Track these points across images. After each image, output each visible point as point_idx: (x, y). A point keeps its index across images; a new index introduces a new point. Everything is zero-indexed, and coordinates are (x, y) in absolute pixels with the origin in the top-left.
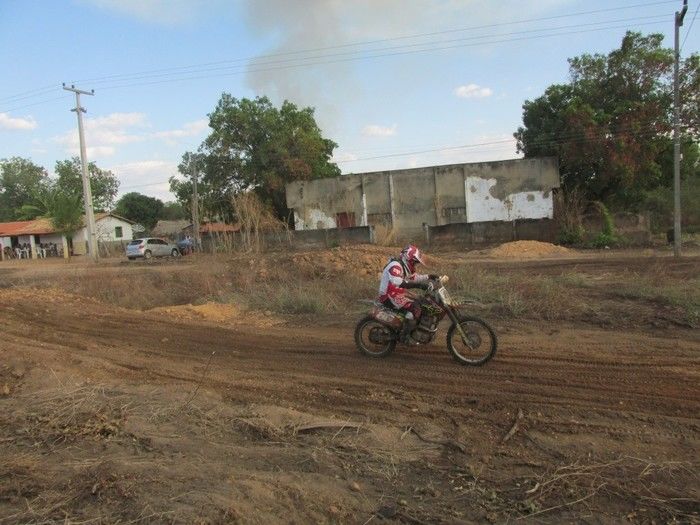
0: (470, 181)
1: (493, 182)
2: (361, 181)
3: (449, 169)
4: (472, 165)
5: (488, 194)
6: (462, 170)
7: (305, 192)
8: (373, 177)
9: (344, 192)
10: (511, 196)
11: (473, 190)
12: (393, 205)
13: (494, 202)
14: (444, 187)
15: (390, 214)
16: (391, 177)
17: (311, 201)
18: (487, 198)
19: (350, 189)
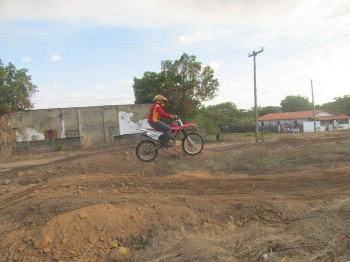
0: (121, 114)
1: (131, 114)
2: (61, 113)
3: (111, 107)
4: (121, 106)
5: (129, 120)
6: (117, 108)
7: (24, 119)
8: (68, 110)
9: (50, 118)
10: (140, 121)
11: (122, 118)
12: (80, 125)
13: (133, 124)
14: (108, 116)
15: (78, 131)
16: (79, 111)
17: (28, 124)
18: (129, 122)
19: (54, 116)
